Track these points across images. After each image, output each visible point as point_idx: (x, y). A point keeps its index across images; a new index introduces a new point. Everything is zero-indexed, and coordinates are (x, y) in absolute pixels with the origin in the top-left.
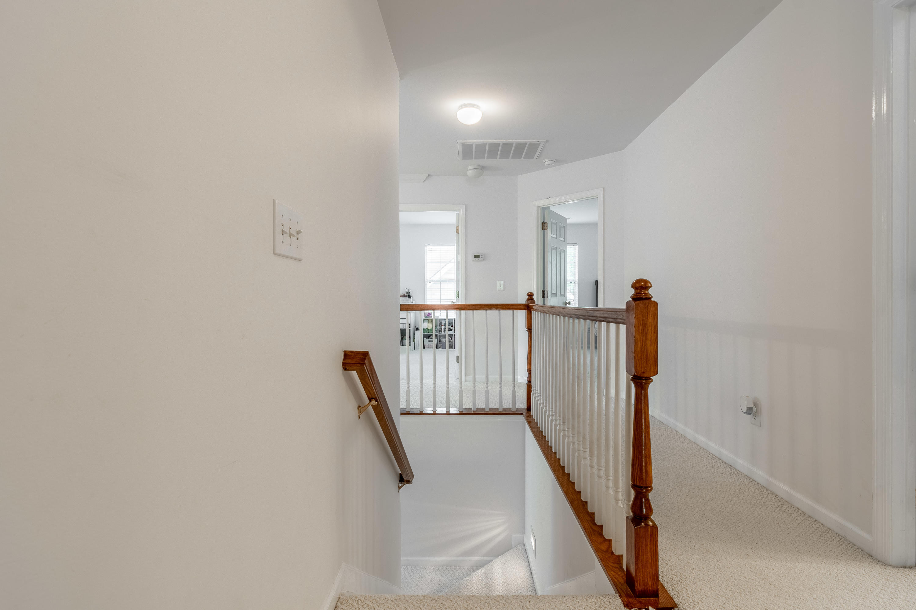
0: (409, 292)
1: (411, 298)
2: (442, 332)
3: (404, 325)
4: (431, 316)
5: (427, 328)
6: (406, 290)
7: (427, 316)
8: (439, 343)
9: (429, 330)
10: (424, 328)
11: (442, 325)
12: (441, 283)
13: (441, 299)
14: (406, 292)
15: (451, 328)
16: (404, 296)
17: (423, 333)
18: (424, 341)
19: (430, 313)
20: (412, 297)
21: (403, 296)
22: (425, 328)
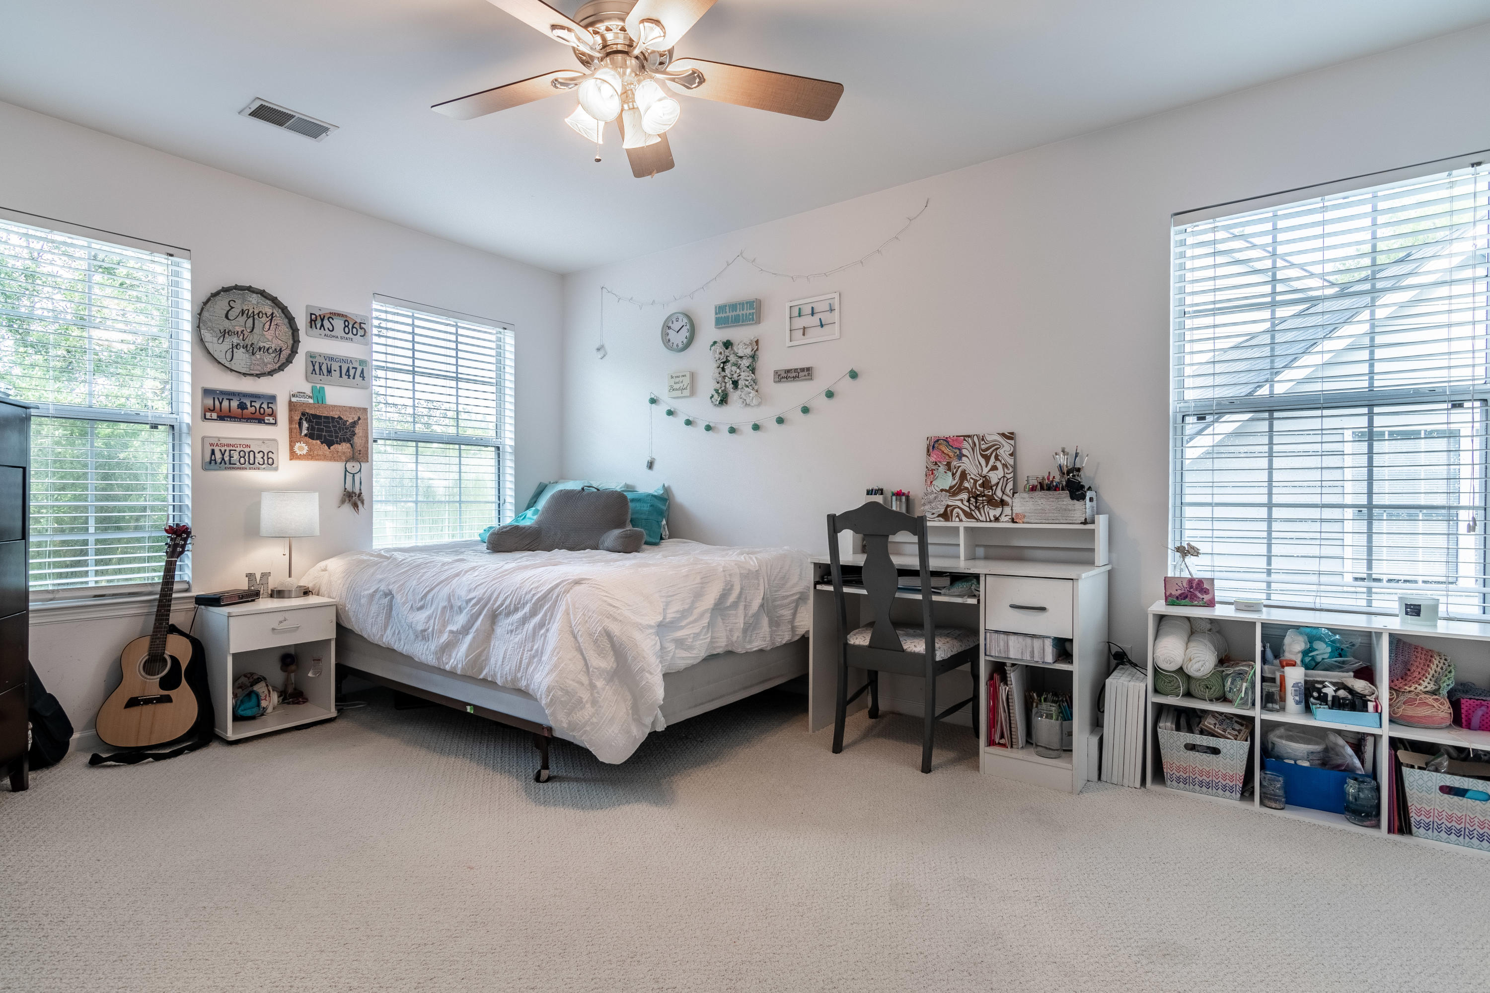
0: (1079, 470)
1: (1082, 497)
2: (1283, 699)
3: (1037, 643)
4: (1207, 597)
5: (1181, 668)
6: (1062, 460)
7: (1183, 596)
8: (1263, 767)
9: (1193, 682)
10: (1164, 666)
11: (1288, 656)
12: (1276, 415)
13: (1270, 506)
14: (1060, 467)
15: (1360, 685)
16: (1045, 486)
17: (1156, 691)
18: (1162, 740)
19: (1200, 582)
20: (1089, 494)
21: (1042, 488)
22: (1169, 666)
